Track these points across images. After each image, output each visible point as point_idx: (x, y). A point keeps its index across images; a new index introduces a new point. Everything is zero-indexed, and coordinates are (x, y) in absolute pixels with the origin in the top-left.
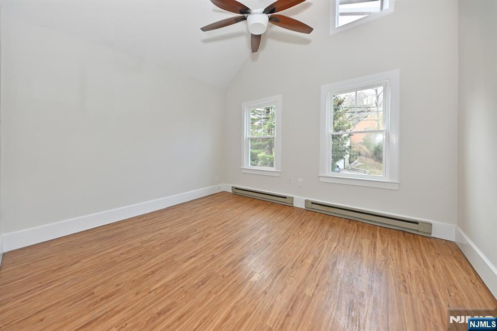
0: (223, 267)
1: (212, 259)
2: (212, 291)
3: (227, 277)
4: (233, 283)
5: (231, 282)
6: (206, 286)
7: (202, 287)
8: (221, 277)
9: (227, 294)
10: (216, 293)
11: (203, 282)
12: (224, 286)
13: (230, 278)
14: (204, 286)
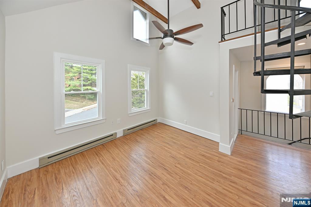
0: (173, 179)
1: (166, 185)
2: (190, 183)
3: (180, 176)
4: (183, 174)
5: (183, 175)
6: (188, 186)
7: (189, 188)
8: (181, 179)
9: (190, 177)
10: (191, 181)
11: (186, 188)
12: (186, 178)
13: (180, 175)
14: (188, 187)
